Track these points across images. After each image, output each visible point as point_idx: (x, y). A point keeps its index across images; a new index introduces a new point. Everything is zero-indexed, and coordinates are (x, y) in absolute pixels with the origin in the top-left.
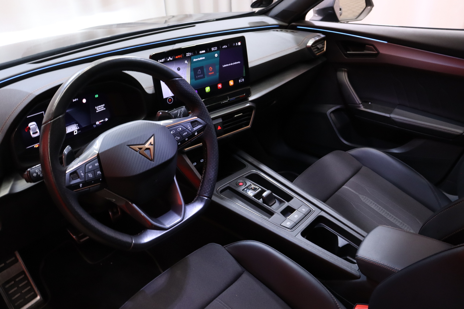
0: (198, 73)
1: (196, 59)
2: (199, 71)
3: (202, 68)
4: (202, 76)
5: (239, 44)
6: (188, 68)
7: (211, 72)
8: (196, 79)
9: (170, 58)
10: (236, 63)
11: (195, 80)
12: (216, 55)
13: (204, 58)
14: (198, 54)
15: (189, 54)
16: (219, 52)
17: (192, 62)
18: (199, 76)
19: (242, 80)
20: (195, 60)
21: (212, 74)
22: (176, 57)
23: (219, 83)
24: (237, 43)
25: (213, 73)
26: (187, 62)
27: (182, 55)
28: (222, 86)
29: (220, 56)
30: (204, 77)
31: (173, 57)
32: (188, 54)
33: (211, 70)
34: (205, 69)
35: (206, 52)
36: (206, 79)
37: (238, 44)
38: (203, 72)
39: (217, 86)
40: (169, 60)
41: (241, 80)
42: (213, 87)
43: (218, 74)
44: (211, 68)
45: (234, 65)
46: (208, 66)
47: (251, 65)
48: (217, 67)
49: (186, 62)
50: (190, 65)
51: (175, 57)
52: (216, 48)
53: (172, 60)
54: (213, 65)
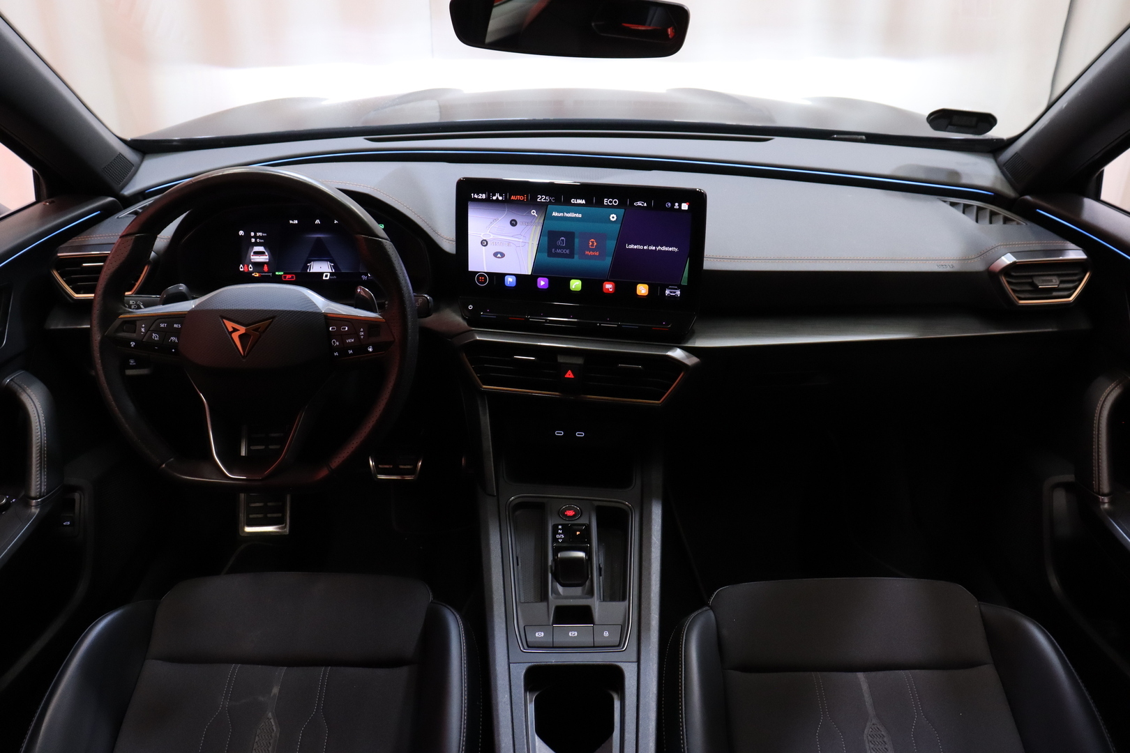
0: (559, 243)
1: (559, 212)
2: (563, 240)
3: (570, 236)
4: (568, 251)
5: (685, 206)
6: (535, 227)
7: (593, 250)
8: (550, 254)
9: (497, 195)
10: (664, 248)
11: (549, 256)
12: (613, 217)
13: (580, 216)
14: (568, 203)
15: (545, 199)
16: (622, 211)
17: (547, 217)
18: (559, 251)
19: (675, 293)
20: (554, 214)
21: (594, 255)
22: (513, 198)
23: (608, 281)
24: (677, 204)
25: (597, 254)
26: (535, 214)
27: (527, 197)
28: (616, 287)
29: (624, 221)
30: (571, 255)
31: (506, 196)
32: (542, 198)
33: (592, 245)
34: (577, 240)
35: (589, 204)
36: (576, 261)
37: (680, 206)
38: (570, 244)
39: (602, 287)
40: (494, 198)
41: (671, 292)
42: (592, 284)
43: (608, 261)
44: (592, 243)
45: (660, 251)
46: (586, 236)
47: (708, 265)
48: (611, 245)
49: (534, 212)
50: (542, 221)
51: (510, 197)
52: (616, 202)
53: (501, 201)
54: (601, 238)
